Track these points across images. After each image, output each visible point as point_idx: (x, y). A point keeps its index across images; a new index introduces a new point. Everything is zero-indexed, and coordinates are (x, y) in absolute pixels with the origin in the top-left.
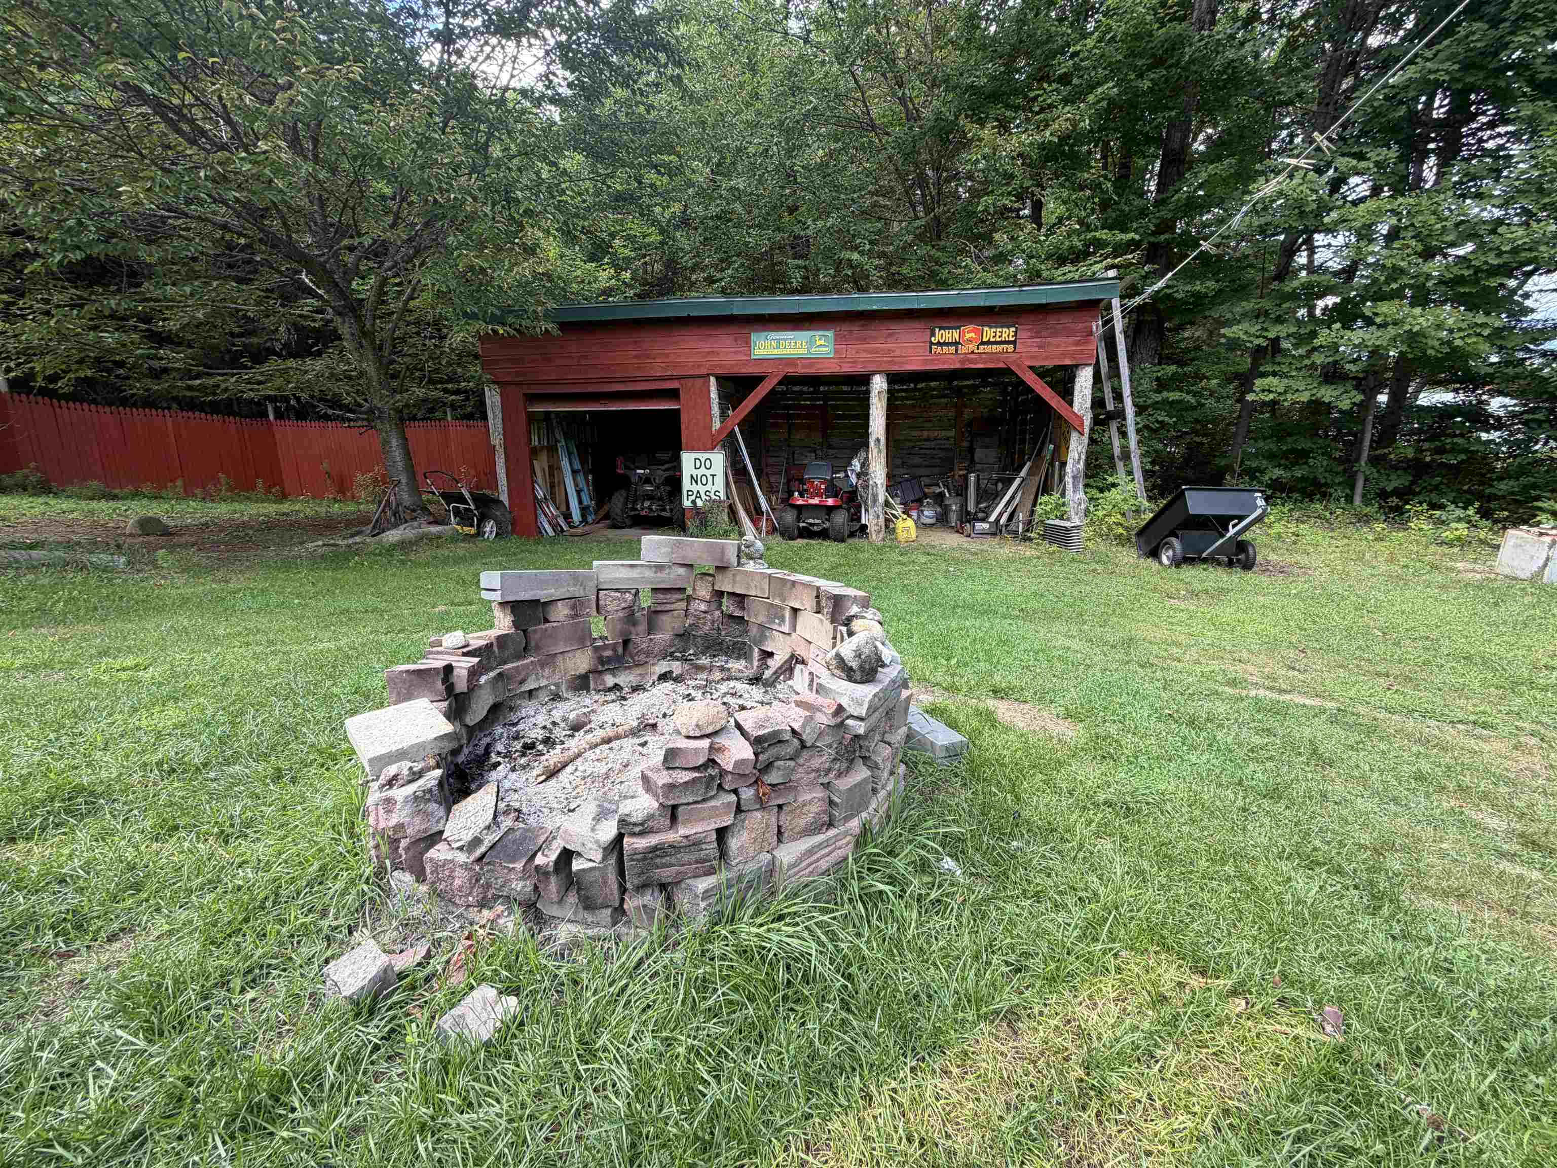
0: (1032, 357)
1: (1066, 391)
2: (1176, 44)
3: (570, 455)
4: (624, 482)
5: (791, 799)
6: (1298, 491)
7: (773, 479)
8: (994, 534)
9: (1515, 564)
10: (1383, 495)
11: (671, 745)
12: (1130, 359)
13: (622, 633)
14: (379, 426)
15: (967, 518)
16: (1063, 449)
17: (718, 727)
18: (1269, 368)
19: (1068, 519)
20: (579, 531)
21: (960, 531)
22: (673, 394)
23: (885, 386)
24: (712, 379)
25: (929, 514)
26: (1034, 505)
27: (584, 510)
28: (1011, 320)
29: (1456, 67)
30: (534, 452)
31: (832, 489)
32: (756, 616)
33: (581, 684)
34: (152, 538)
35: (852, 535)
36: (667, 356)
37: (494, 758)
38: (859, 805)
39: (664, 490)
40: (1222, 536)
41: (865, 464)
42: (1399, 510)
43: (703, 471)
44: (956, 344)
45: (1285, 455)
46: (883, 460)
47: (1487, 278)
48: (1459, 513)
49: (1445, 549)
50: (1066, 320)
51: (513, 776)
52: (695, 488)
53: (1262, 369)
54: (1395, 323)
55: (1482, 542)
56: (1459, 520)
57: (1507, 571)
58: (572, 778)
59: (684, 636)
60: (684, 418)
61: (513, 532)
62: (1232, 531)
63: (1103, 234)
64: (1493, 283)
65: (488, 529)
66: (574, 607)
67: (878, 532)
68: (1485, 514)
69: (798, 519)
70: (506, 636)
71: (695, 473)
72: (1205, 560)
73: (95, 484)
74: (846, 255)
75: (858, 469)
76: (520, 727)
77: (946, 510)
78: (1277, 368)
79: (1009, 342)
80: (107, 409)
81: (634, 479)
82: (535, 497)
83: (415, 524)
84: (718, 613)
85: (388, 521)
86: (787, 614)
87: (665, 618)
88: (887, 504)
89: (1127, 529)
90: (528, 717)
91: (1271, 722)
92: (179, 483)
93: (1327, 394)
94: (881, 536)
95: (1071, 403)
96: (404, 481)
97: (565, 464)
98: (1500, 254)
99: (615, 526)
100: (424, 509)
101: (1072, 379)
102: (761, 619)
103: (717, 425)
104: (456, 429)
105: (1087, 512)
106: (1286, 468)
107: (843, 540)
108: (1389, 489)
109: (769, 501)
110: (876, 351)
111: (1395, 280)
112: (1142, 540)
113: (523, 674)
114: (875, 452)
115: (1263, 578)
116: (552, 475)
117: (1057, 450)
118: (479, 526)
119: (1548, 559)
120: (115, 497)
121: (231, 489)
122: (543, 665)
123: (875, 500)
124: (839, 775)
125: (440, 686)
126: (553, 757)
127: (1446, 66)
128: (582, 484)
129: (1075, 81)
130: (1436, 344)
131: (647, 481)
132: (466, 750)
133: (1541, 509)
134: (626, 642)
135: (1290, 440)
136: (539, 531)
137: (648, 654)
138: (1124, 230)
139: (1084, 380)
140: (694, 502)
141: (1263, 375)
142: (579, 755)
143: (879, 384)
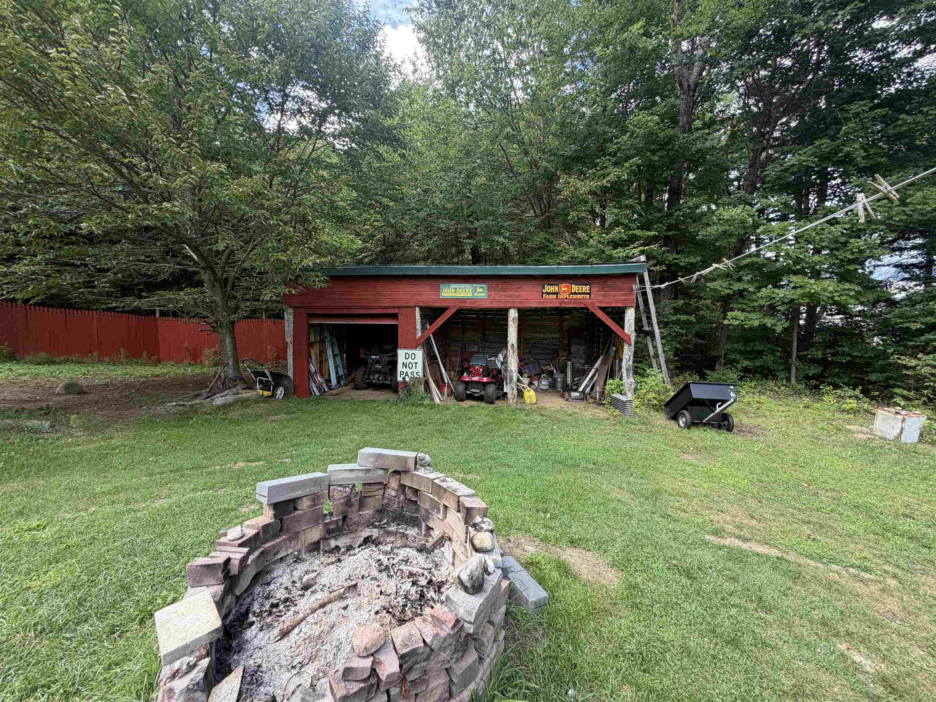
0: (600, 302)
1: (620, 321)
2: (671, 139)
3: (332, 345)
4: (364, 362)
5: (424, 688)
6: (760, 373)
7: (453, 359)
8: (582, 399)
9: (884, 429)
10: (808, 378)
11: (348, 665)
12: (655, 303)
13: (343, 512)
14: (220, 330)
15: (567, 389)
16: (620, 352)
17: (379, 646)
18: (735, 306)
19: (625, 394)
20: (335, 392)
21: (563, 396)
22: (395, 316)
23: (517, 315)
24: (417, 309)
25: (544, 384)
26: (605, 384)
27: (339, 379)
28: (587, 282)
29: (816, 159)
30: (311, 345)
31: (487, 371)
32: (425, 505)
33: (315, 547)
34: (71, 397)
35: (498, 398)
36: (391, 295)
37: (252, 618)
38: (470, 678)
39: (387, 368)
40: (713, 412)
41: (505, 357)
42: (817, 387)
43: (410, 360)
44: (557, 293)
45: (750, 352)
46: (516, 357)
47: (848, 265)
48: (851, 393)
49: (846, 416)
50: (618, 283)
51: (261, 635)
52: (405, 370)
53: (731, 306)
54: (801, 287)
55: (866, 411)
56: (850, 397)
57: (880, 434)
58: (297, 637)
59: (381, 511)
60: (400, 330)
61: (294, 393)
62: (718, 410)
63: (638, 232)
64: (852, 267)
65: (279, 392)
66: (313, 500)
67: (513, 399)
68: (866, 392)
69: (466, 389)
70: (269, 524)
71: (405, 361)
72: (705, 424)
73: (42, 355)
74: (496, 238)
75: (502, 360)
76: (272, 587)
77: (555, 380)
78: (740, 306)
79: (586, 294)
80: (59, 311)
81: (370, 361)
82: (309, 371)
83: (234, 390)
84: (402, 497)
85: (218, 388)
86: (441, 508)
87: (370, 500)
88: (519, 380)
89: (659, 401)
90: (278, 577)
91: (736, 568)
92: (96, 354)
93: (769, 322)
94: (515, 400)
95: (623, 327)
96: (231, 363)
97: (329, 352)
98: (853, 253)
99: (357, 388)
100: (242, 379)
101: (623, 313)
102: (427, 506)
103: (419, 334)
104: (268, 324)
105: (636, 390)
106: (750, 359)
107: (492, 403)
108: (810, 375)
109: (450, 376)
110: (511, 296)
111: (799, 264)
112: (668, 409)
113: (276, 549)
114: (511, 352)
115: (739, 438)
116: (321, 356)
117: (617, 351)
118: (273, 390)
119: (902, 429)
120: (53, 363)
121: (127, 357)
122: (290, 539)
123: (511, 379)
124: (457, 660)
125: (220, 575)
126: (288, 618)
127: (811, 159)
128: (339, 362)
129: (619, 155)
130: (825, 298)
131: (378, 362)
132: (234, 612)
133: (896, 394)
134: (345, 518)
135: (752, 344)
136: (310, 393)
137: (358, 524)
138: (648, 230)
139: (630, 315)
140: (404, 378)
141: (732, 310)
142: (303, 619)
143: (513, 314)
